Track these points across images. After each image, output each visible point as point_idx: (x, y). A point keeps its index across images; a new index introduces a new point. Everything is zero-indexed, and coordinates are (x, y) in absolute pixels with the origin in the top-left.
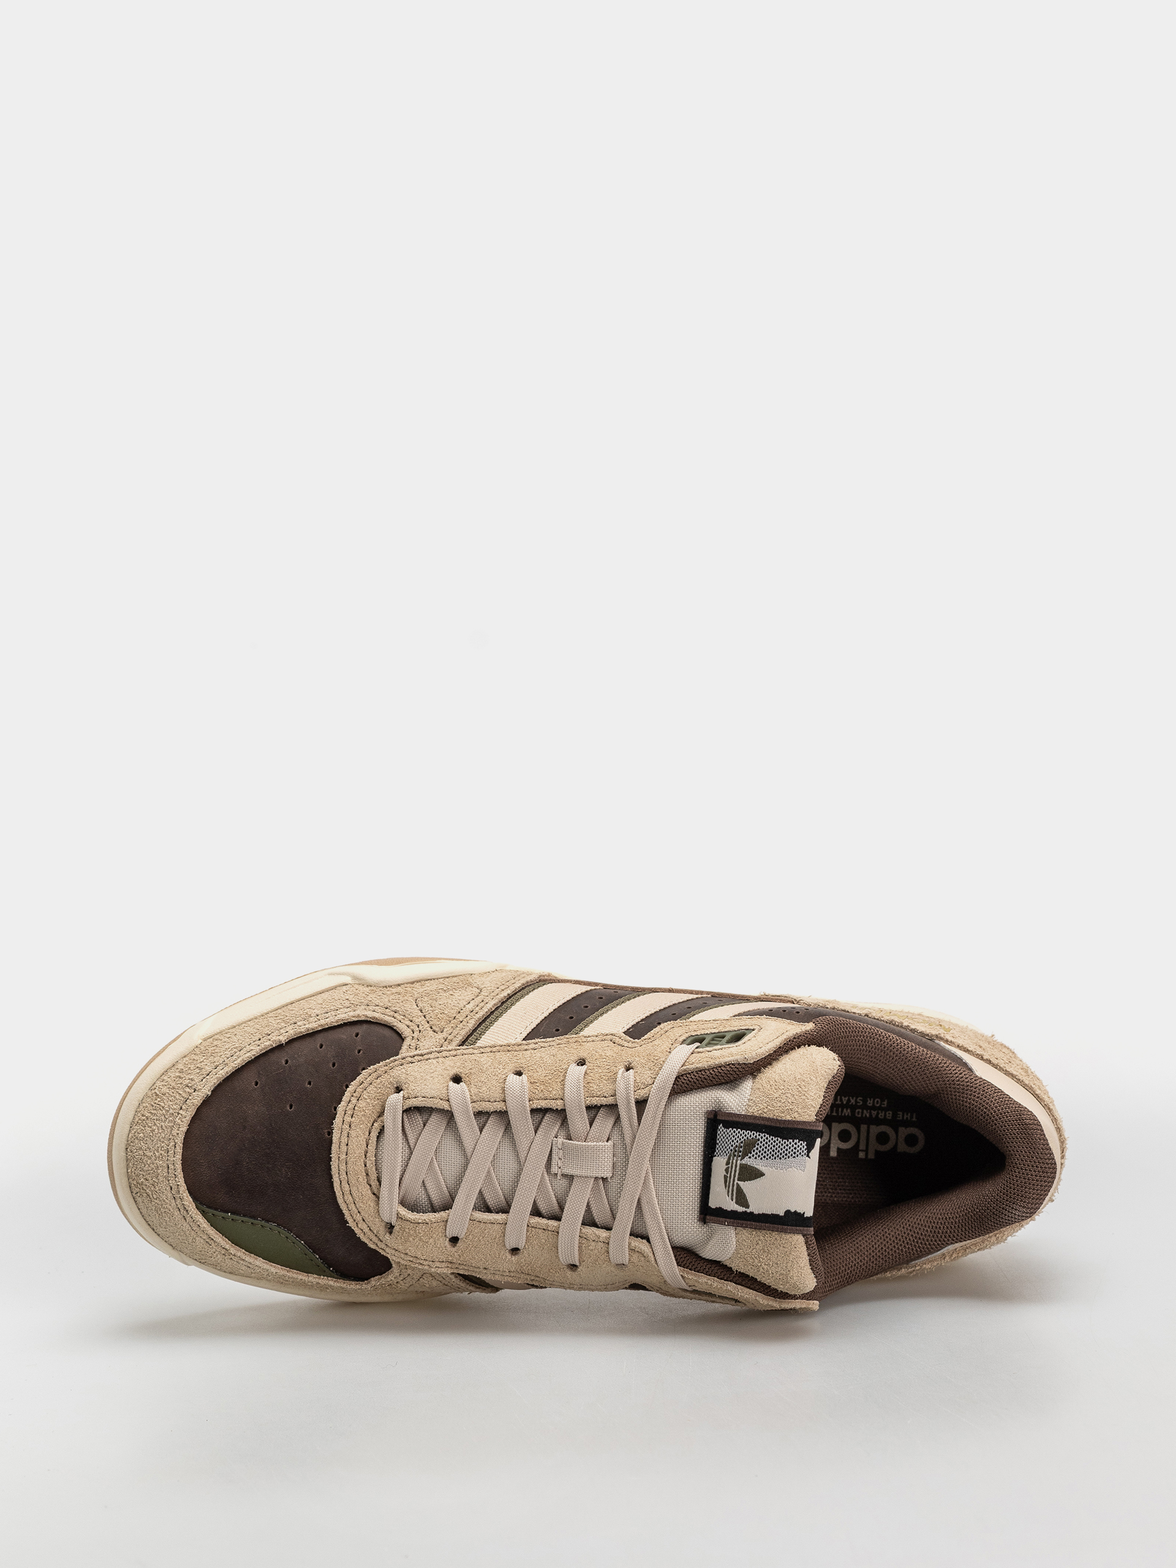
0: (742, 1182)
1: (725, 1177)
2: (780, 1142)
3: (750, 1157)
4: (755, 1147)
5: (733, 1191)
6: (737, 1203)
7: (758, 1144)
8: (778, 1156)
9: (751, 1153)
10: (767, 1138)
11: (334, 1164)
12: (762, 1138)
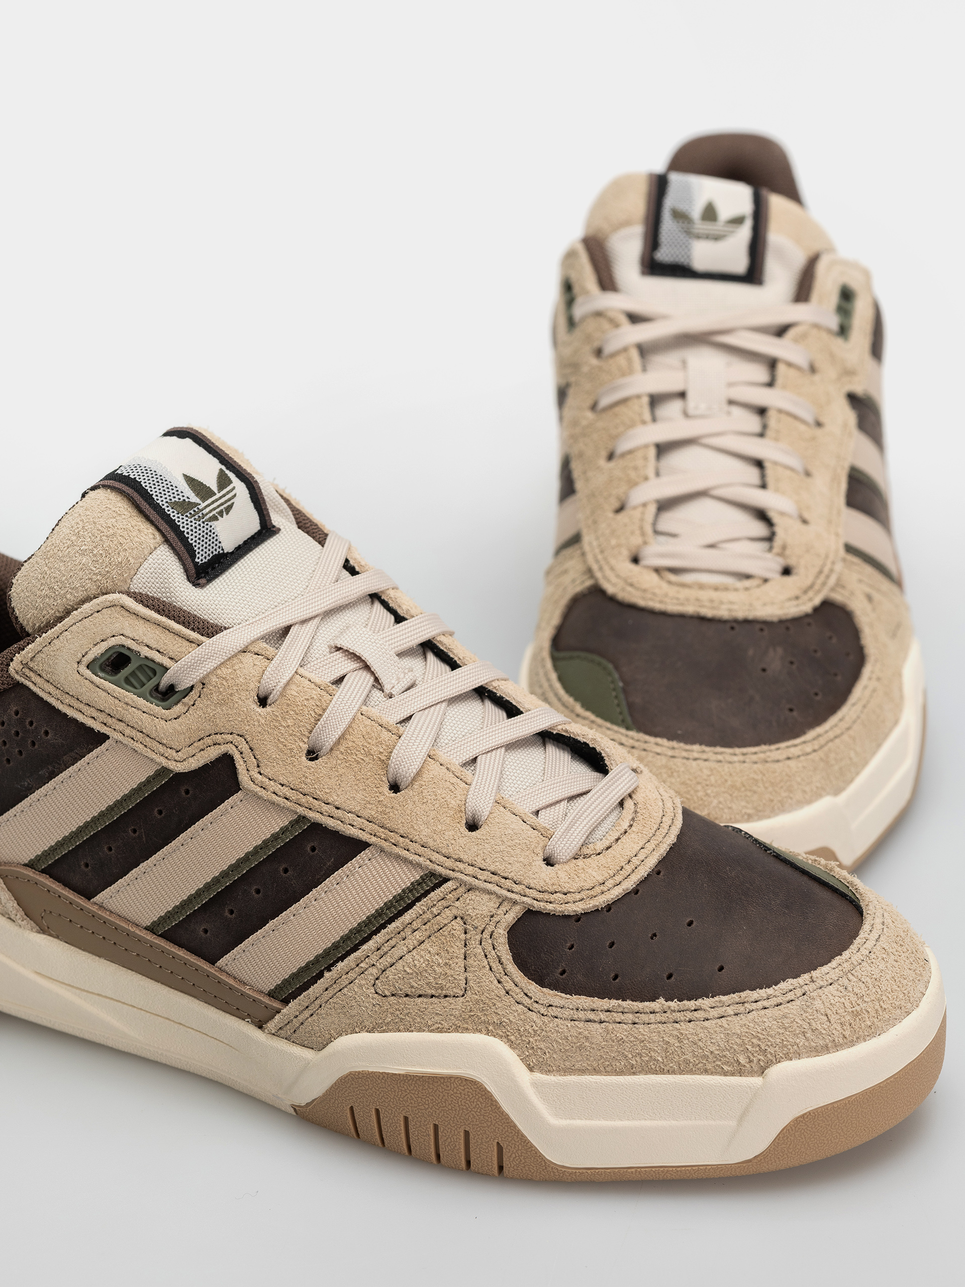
0: (212, 489)
1: (227, 511)
3: (188, 498)
4: (175, 500)
5: (229, 493)
6: (231, 481)
7: (170, 499)
8: (156, 475)
9: (184, 500)
10: (157, 496)
12: (163, 502)
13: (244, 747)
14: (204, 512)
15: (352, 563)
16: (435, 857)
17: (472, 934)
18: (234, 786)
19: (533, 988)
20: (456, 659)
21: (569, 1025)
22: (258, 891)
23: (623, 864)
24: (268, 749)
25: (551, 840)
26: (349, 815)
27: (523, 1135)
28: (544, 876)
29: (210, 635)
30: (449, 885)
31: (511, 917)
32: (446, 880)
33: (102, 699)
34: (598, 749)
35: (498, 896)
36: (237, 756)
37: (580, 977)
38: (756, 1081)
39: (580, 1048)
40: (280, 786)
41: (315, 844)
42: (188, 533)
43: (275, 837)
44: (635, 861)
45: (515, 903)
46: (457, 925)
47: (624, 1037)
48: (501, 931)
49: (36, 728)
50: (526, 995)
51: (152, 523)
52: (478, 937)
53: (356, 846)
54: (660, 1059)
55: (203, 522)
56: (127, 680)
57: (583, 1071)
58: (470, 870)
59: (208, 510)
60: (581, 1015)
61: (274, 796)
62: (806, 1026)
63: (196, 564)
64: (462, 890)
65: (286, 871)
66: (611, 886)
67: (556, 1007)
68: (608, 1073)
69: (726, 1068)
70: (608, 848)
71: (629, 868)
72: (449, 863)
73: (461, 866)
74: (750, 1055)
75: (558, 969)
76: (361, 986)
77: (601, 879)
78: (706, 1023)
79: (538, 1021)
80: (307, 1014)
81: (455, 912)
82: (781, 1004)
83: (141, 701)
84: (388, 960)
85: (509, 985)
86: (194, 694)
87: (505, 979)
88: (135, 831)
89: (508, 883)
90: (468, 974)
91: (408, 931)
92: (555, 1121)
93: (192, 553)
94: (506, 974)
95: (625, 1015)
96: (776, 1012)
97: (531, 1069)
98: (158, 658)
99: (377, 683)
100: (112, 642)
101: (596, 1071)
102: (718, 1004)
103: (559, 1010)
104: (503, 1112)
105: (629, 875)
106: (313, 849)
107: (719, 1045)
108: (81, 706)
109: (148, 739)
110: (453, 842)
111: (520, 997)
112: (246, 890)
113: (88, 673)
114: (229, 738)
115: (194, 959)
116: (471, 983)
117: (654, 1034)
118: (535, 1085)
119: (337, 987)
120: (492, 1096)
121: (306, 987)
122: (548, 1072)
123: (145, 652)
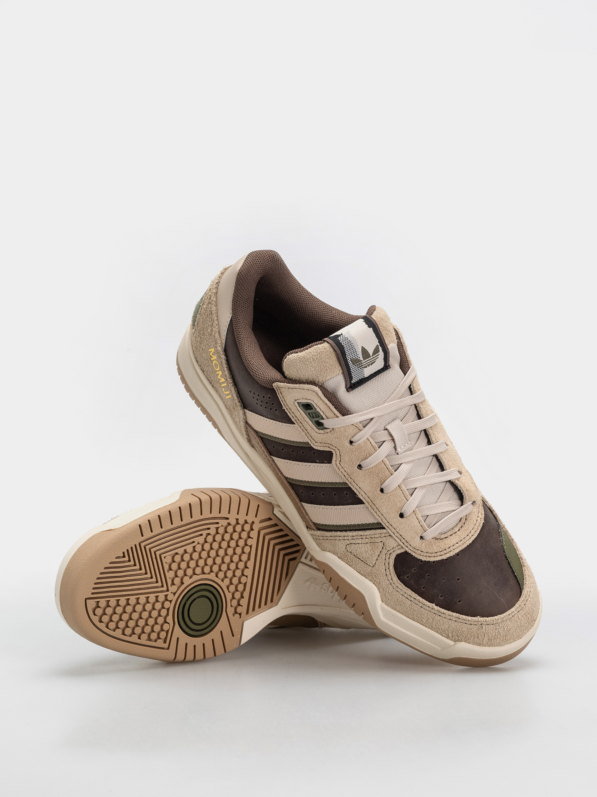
0: (370, 354)
1: (372, 364)
2: (346, 348)
3: (359, 358)
4: (354, 358)
5: (376, 356)
6: (379, 351)
7: (352, 358)
8: (352, 345)
9: (357, 358)
10: (348, 355)
11: (468, 543)
12: (349, 358)
13: (338, 454)
14: (363, 364)
15: (411, 387)
16: (384, 520)
17: (384, 551)
18: (330, 462)
19: (395, 578)
20: (430, 439)
21: (401, 596)
22: (323, 494)
23: (447, 548)
24: (346, 458)
25: (426, 532)
26: (363, 492)
27: (371, 616)
28: (417, 542)
29: (343, 415)
30: (384, 531)
31: (399, 552)
32: (384, 528)
33: (297, 414)
34: (463, 494)
35: (398, 543)
36: (334, 455)
37: (412, 582)
38: (452, 643)
39: (401, 605)
40: (344, 471)
41: (348, 493)
42: (353, 372)
43: (336, 483)
44: (451, 548)
45: (402, 548)
46: (381, 545)
47: (416, 610)
48: (394, 555)
49: (274, 406)
50: (392, 579)
51: (341, 366)
52: (386, 552)
53: (360, 502)
54: (424, 622)
55: (360, 369)
56: (309, 413)
57: (398, 611)
58: (393, 530)
59: (364, 364)
60: (406, 595)
61: (341, 473)
62: (476, 635)
63: (351, 383)
64: (387, 535)
65: (335, 494)
66: (438, 555)
67: (399, 589)
68: (405, 616)
69: (444, 635)
70: (445, 538)
71: (448, 550)
72: (388, 525)
73: (391, 528)
74: (453, 635)
75: (407, 575)
76: (342, 544)
77: (436, 551)
78: (444, 619)
79: (391, 590)
80: (322, 538)
81: (382, 540)
82: (472, 624)
83: (310, 422)
84: (354, 542)
85: (388, 573)
86: (328, 430)
87: (387, 570)
88: (293, 451)
89: (404, 541)
90: (377, 562)
91: (364, 537)
92: (382, 618)
93: (351, 378)
94: (389, 569)
95: (420, 603)
96: (469, 627)
97: (382, 601)
98: (322, 414)
99: (395, 448)
100: (309, 401)
101: (402, 613)
102: (451, 615)
103: (400, 590)
104: (368, 608)
105: (447, 553)
106: (347, 494)
107: (445, 628)
108: (291, 412)
109: (308, 434)
110: (392, 519)
111: (390, 579)
112: (320, 492)
113: (297, 405)
114: (335, 448)
115: (296, 496)
116: (376, 565)
117: (426, 614)
118: (381, 606)
119: (334, 538)
120: (366, 602)
121: (327, 530)
122: (388, 605)
123: (318, 410)
